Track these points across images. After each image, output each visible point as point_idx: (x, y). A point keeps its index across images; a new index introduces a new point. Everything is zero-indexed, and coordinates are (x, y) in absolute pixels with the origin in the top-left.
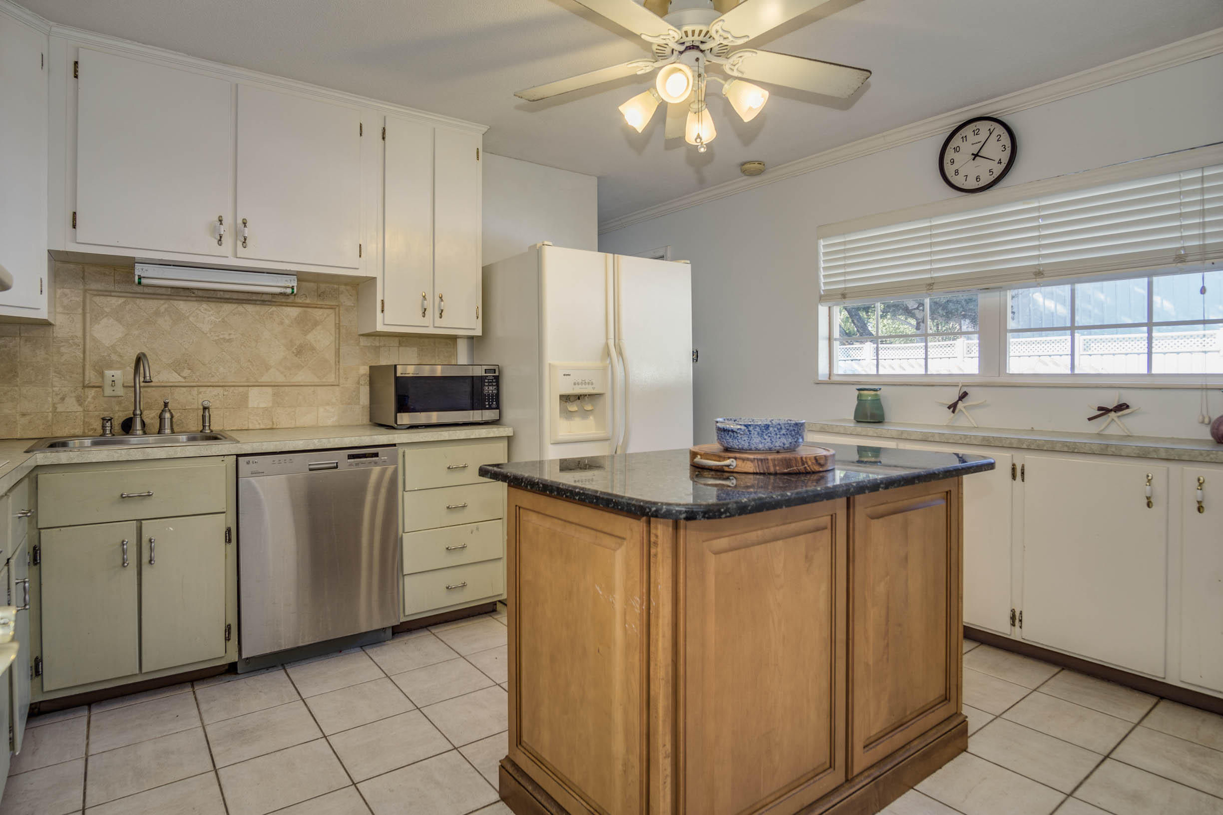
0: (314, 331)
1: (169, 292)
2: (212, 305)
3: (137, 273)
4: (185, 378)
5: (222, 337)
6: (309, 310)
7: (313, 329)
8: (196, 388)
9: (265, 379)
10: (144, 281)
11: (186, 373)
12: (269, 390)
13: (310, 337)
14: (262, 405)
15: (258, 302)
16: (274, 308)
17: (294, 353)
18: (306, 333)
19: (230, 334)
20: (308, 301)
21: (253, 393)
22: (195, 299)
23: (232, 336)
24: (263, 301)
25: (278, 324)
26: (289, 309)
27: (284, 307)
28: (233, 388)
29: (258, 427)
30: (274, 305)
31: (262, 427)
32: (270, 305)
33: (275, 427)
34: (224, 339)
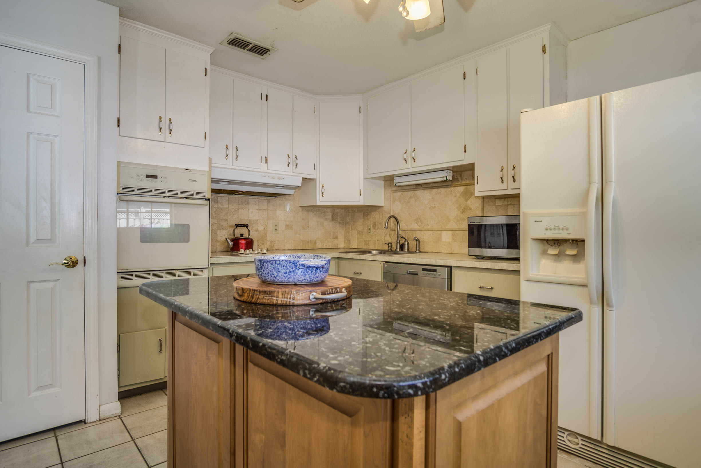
0: (471, 199)
1: (414, 187)
2: (428, 191)
3: (395, 181)
4: (419, 226)
5: (431, 206)
6: (468, 187)
7: (470, 197)
8: (423, 231)
9: (449, 227)
10: (397, 185)
11: (420, 224)
12: (450, 232)
13: (469, 202)
14: (448, 240)
15: (445, 187)
16: (452, 188)
17: (461, 212)
18: (467, 200)
19: (435, 204)
20: (468, 182)
21: (444, 233)
22: (422, 189)
23: (435, 205)
24: (447, 185)
25: (454, 196)
26: (459, 188)
27: (456, 188)
28: (436, 231)
29: (446, 252)
30: (451, 187)
31: (448, 252)
32: (450, 187)
33: (453, 252)
34: (432, 207)
